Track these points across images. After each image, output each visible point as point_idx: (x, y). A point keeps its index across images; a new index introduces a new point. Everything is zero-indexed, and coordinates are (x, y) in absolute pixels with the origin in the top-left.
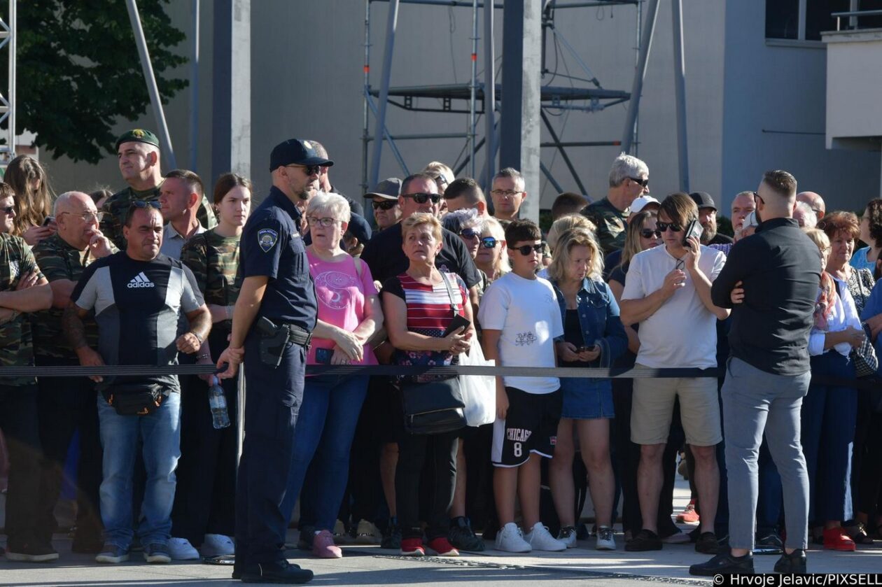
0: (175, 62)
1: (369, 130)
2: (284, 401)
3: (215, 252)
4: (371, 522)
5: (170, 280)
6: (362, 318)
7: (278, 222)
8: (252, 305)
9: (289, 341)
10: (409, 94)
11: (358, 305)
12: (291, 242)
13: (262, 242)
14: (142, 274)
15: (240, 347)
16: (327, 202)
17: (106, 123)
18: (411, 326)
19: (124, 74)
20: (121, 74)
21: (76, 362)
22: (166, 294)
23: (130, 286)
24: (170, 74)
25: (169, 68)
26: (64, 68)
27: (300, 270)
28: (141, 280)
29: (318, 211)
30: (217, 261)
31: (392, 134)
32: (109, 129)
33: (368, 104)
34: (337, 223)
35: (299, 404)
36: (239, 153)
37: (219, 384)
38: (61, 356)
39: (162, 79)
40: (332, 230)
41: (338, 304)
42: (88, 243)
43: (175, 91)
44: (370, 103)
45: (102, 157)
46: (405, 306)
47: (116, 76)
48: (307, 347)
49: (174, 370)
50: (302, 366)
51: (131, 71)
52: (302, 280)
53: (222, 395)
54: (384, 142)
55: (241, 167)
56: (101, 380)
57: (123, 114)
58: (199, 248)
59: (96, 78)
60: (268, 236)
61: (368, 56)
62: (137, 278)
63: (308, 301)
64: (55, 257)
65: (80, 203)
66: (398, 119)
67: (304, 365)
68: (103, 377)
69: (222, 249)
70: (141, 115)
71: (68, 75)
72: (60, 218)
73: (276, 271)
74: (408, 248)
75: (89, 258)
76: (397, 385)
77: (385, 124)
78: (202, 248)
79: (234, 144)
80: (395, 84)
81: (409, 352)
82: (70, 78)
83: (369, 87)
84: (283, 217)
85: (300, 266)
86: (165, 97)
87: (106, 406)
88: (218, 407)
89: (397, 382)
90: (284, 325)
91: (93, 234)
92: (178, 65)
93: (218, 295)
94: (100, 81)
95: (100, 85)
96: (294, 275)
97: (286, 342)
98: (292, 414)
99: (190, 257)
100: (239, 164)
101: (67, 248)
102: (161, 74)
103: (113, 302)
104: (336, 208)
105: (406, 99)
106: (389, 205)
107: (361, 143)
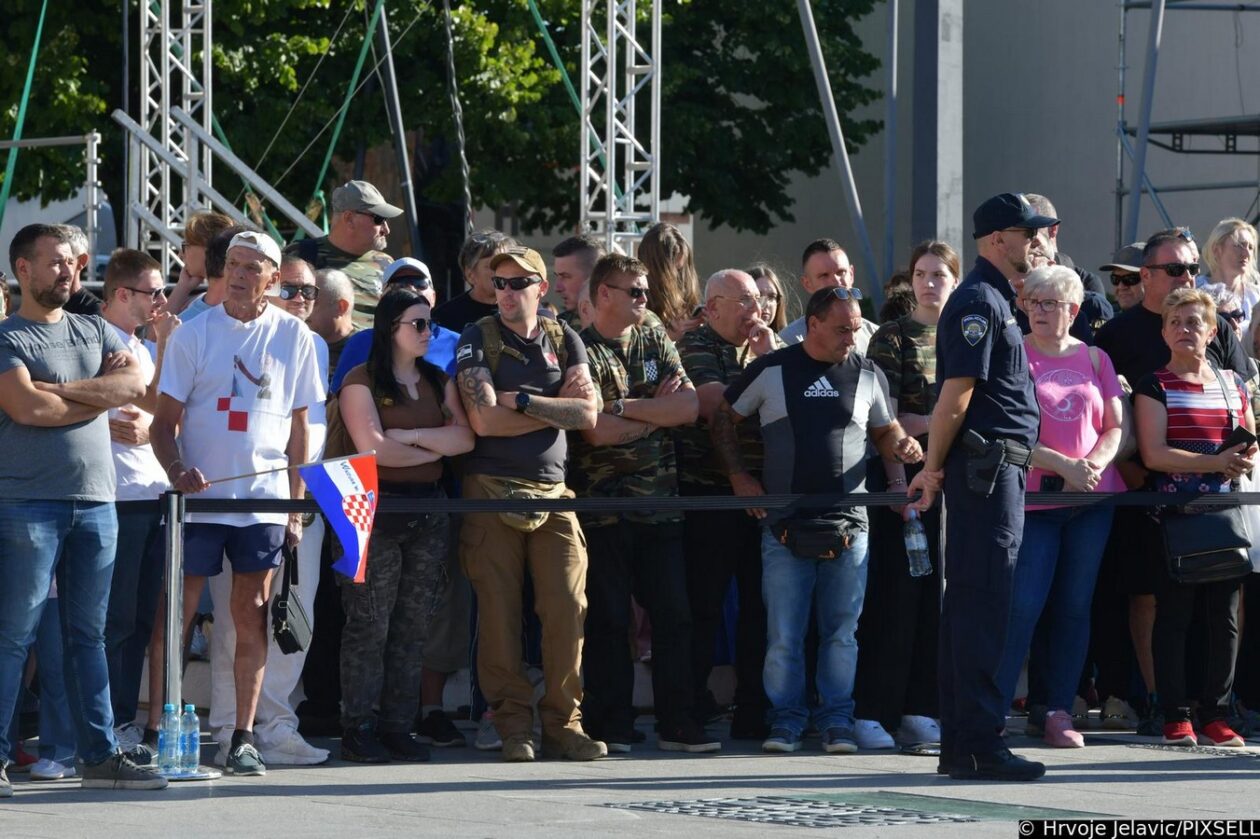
0: (868, 98)
1: (1124, 181)
2: (999, 540)
3: (912, 344)
4: (1123, 700)
5: (859, 386)
6: (1103, 431)
7: (989, 306)
8: (955, 416)
9: (1005, 461)
10: (1179, 131)
11: (1095, 414)
12: (1005, 331)
13: (967, 332)
14: (823, 379)
15: (939, 470)
16: (1050, 279)
17: (777, 182)
18: (1173, 439)
19: (800, 116)
20: (796, 115)
21: (730, 491)
22: (853, 407)
23: (808, 394)
24: (859, 114)
25: (860, 106)
26: (725, 110)
27: (1017, 367)
28: (822, 387)
29: (1037, 291)
30: (915, 356)
31: (1156, 185)
32: (783, 188)
33: (1122, 145)
34: (1063, 305)
35: (1019, 544)
36: (948, 215)
37: (917, 518)
38: (712, 483)
39: (850, 120)
40: (1057, 315)
41: (1068, 414)
42: (747, 337)
43: (868, 136)
44: (1125, 143)
45: (772, 226)
46: (1165, 412)
47: (791, 119)
48: (1027, 468)
49: (860, 499)
50: (1021, 494)
51: (811, 112)
52: (1019, 380)
53: (922, 532)
54: (1144, 197)
55: (950, 233)
56: (765, 515)
57: (799, 168)
58: (892, 339)
59: (765, 122)
60: (973, 325)
61: (1123, 82)
62: (817, 383)
63: (1029, 408)
64: (705, 353)
65: (738, 285)
66: (1162, 166)
67: (1024, 493)
68: (766, 510)
69: (922, 341)
70: (823, 169)
71: (730, 120)
72: (712, 304)
73: (986, 371)
74: (1169, 335)
75: (748, 356)
76: (1156, 516)
77: (1146, 170)
78: (896, 339)
79: (941, 204)
80: (1159, 118)
81: (1172, 474)
82: (732, 123)
83: (1125, 123)
84: (995, 298)
85: (1017, 362)
86: (854, 145)
87: (774, 545)
88: (916, 548)
89: (1157, 513)
90: (998, 441)
91: (754, 324)
92: (871, 102)
93: (915, 401)
94: (770, 126)
95: (769, 131)
96: (1009, 374)
97: (1001, 462)
98: (1010, 557)
99: (880, 352)
100: (947, 230)
101: (720, 342)
102: (850, 115)
103: (784, 413)
104: (1061, 287)
105: (1174, 138)
106: (1134, 279)
107: (1113, 198)
